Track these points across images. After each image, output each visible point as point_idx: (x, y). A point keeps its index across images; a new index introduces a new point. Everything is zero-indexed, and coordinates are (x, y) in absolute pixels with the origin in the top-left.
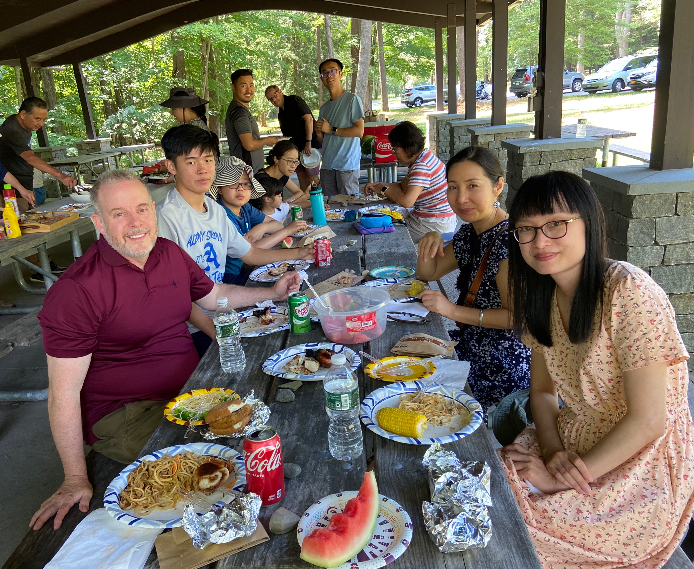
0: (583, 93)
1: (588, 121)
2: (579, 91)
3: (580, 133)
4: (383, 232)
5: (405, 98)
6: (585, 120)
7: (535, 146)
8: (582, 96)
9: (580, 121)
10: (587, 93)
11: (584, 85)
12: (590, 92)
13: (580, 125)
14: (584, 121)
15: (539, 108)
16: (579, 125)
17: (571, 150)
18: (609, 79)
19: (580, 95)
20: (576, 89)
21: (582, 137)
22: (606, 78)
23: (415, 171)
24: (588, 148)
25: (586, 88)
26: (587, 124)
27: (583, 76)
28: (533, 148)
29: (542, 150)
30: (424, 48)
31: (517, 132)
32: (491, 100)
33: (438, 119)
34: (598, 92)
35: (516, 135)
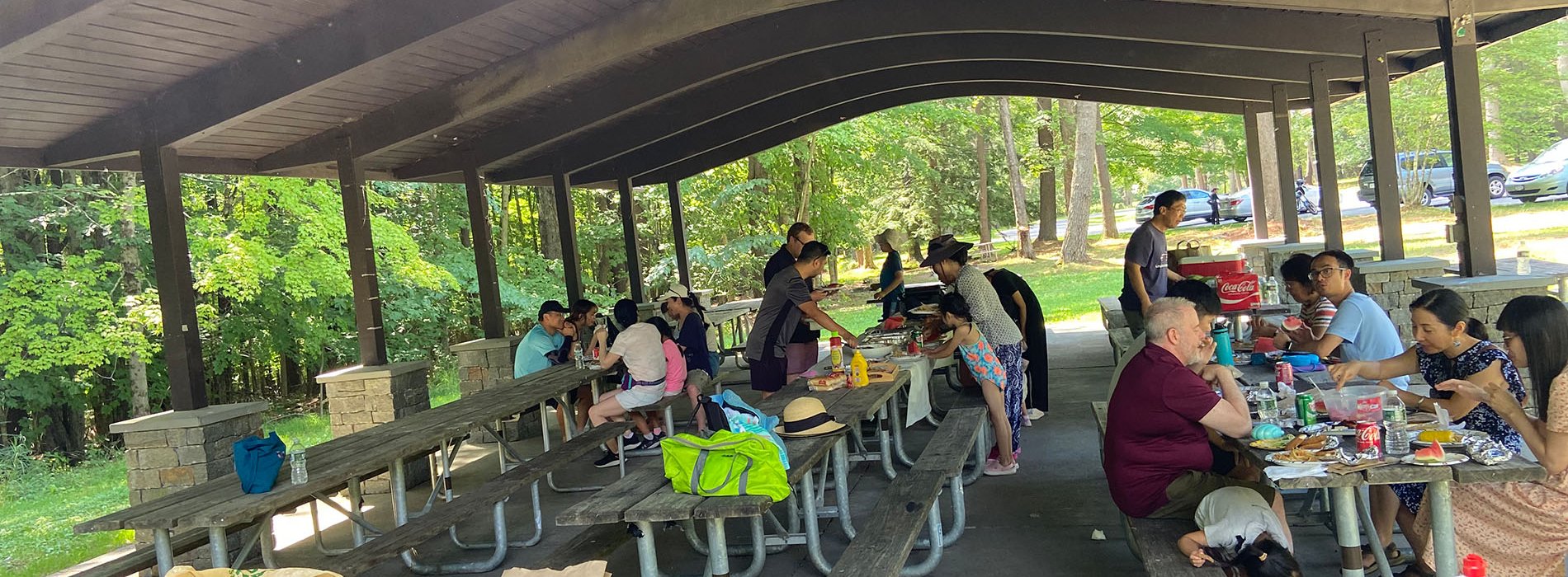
0: (1511, 201)
1: (1530, 254)
2: (1500, 197)
3: (1522, 269)
4: (1312, 371)
5: (1144, 212)
6: (1527, 252)
7: (1464, 285)
8: (1508, 207)
9: (1520, 254)
10: (1519, 201)
11: (1509, 186)
12: (1523, 200)
13: (1521, 259)
14: (1526, 254)
15: (1462, 238)
16: (1518, 258)
17: (1513, 289)
18: (1557, 176)
19: (1505, 204)
20: (1494, 193)
21: (1525, 273)
22: (1552, 173)
23: (1324, 309)
24: (1536, 288)
25: (1514, 193)
26: (1531, 258)
27: (1504, 170)
28: (1462, 288)
29: (1474, 290)
30: (1178, 125)
31: (1424, 270)
32: (1320, 215)
33: (1270, 252)
34: (1538, 199)
35: (1423, 273)
